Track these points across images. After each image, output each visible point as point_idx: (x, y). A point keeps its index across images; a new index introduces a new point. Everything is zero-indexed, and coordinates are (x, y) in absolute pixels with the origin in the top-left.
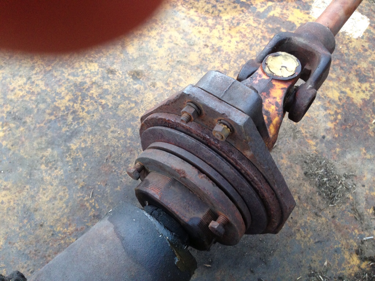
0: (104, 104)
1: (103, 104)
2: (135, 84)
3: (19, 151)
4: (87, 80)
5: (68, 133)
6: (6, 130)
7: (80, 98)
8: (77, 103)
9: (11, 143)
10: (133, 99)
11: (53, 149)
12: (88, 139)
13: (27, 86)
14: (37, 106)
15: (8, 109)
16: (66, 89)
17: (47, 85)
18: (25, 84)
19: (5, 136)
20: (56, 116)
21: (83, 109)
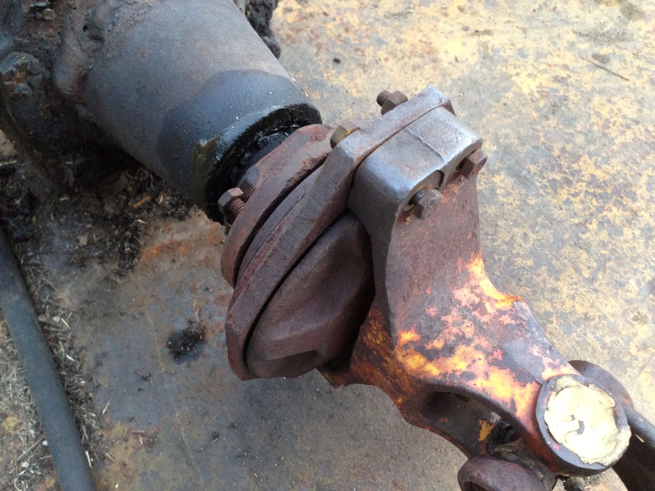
1: (588, 225)
2: (638, 283)
3: (496, 112)
4: (641, 204)
5: (524, 173)
6: (534, 96)
7: (599, 191)
8: (587, 186)
9: (509, 102)
10: (600, 276)
11: (496, 152)
12: (512, 199)
13: (620, 120)
14: (580, 132)
15: (572, 97)
16: (619, 172)
17: (625, 145)
18: (625, 117)
19: (522, 95)
20: (559, 157)
21: (575, 195)
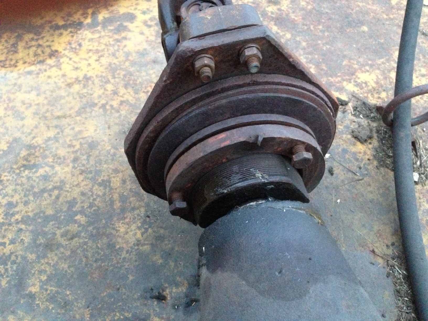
0: (22, 218)
1: (20, 219)
2: (36, 172)
5: (13, 283)
10: (50, 187)
11: (13, 313)
12: (43, 267)
21: (3, 244)
